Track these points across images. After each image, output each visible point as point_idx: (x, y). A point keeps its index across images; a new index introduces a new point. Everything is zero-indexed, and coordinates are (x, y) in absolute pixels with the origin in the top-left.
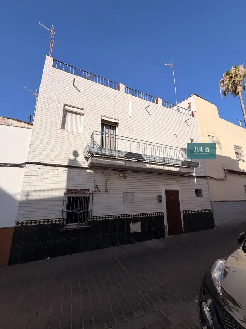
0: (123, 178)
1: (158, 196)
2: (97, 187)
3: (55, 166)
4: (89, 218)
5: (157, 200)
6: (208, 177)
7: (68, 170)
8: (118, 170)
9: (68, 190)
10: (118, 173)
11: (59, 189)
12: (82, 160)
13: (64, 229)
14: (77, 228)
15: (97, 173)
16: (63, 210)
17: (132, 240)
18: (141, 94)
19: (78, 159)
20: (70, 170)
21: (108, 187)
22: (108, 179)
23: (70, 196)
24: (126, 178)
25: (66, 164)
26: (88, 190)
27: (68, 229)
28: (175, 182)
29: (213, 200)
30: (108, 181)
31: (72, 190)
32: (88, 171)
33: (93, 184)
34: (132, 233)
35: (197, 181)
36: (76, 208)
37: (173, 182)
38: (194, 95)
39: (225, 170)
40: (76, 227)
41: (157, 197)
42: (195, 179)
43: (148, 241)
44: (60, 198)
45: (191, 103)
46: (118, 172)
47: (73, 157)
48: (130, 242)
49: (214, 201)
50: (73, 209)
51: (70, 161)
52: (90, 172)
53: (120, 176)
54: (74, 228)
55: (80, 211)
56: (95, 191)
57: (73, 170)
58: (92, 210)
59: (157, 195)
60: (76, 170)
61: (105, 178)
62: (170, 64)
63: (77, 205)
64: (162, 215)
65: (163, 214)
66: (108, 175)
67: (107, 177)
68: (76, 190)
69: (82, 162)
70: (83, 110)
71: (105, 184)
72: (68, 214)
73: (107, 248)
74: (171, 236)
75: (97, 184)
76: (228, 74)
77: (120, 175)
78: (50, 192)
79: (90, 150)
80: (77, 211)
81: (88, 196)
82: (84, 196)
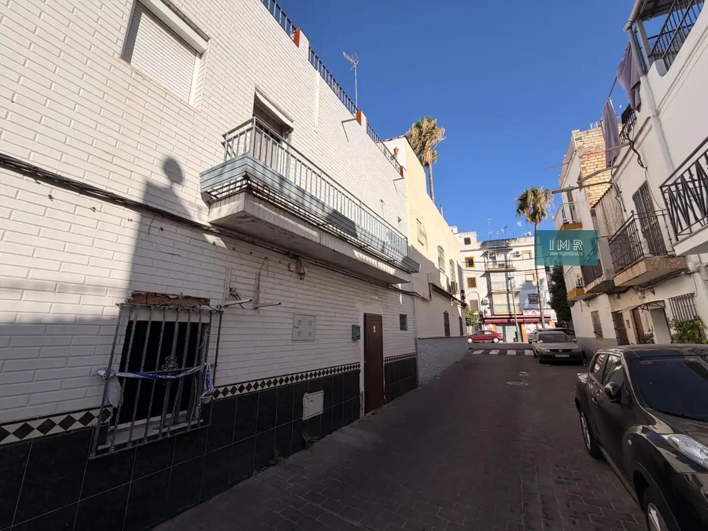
0: (294, 275)
1: (353, 326)
2: (234, 295)
3: (83, 189)
4: (206, 395)
5: (351, 336)
6: (415, 294)
7: (141, 223)
8: (287, 254)
9: (133, 296)
10: (287, 261)
11: (99, 289)
12: (193, 200)
13: (107, 450)
14: (164, 434)
15: (234, 249)
16: (109, 371)
17: (307, 439)
18: (336, 84)
19: (178, 190)
20: (148, 221)
21: (261, 295)
22: (262, 272)
23: (143, 316)
24: (301, 275)
25: (136, 196)
26: (206, 301)
27: (125, 445)
28: (377, 298)
29: (418, 336)
30: (262, 278)
31: (148, 295)
32: (211, 238)
33: (222, 283)
34: (306, 420)
35: (402, 300)
36: (162, 362)
37: (374, 297)
38: (405, 138)
39: (429, 284)
40: (157, 432)
41: (351, 328)
42: (401, 295)
43: (334, 434)
44: (98, 323)
45: (398, 150)
46: (286, 257)
47: (161, 180)
48: (303, 446)
49: (419, 338)
50: (149, 367)
51: (150, 187)
52: (214, 244)
53: (291, 269)
54: (150, 438)
55: (179, 372)
56: (226, 306)
57: (158, 223)
58: (215, 365)
59: (351, 324)
60: (171, 228)
61: (255, 271)
62: (351, 58)
63: (166, 351)
64: (358, 368)
65: (359, 366)
66: (261, 261)
67: (259, 266)
68: (166, 296)
69: (192, 206)
70: (206, 39)
71: (252, 288)
72: (129, 386)
73: (249, 477)
74: (368, 414)
75: (233, 286)
76: (418, 126)
77: (289, 267)
78: (51, 297)
79: (254, 172)
80: (166, 374)
81: (205, 320)
82: (194, 319)
